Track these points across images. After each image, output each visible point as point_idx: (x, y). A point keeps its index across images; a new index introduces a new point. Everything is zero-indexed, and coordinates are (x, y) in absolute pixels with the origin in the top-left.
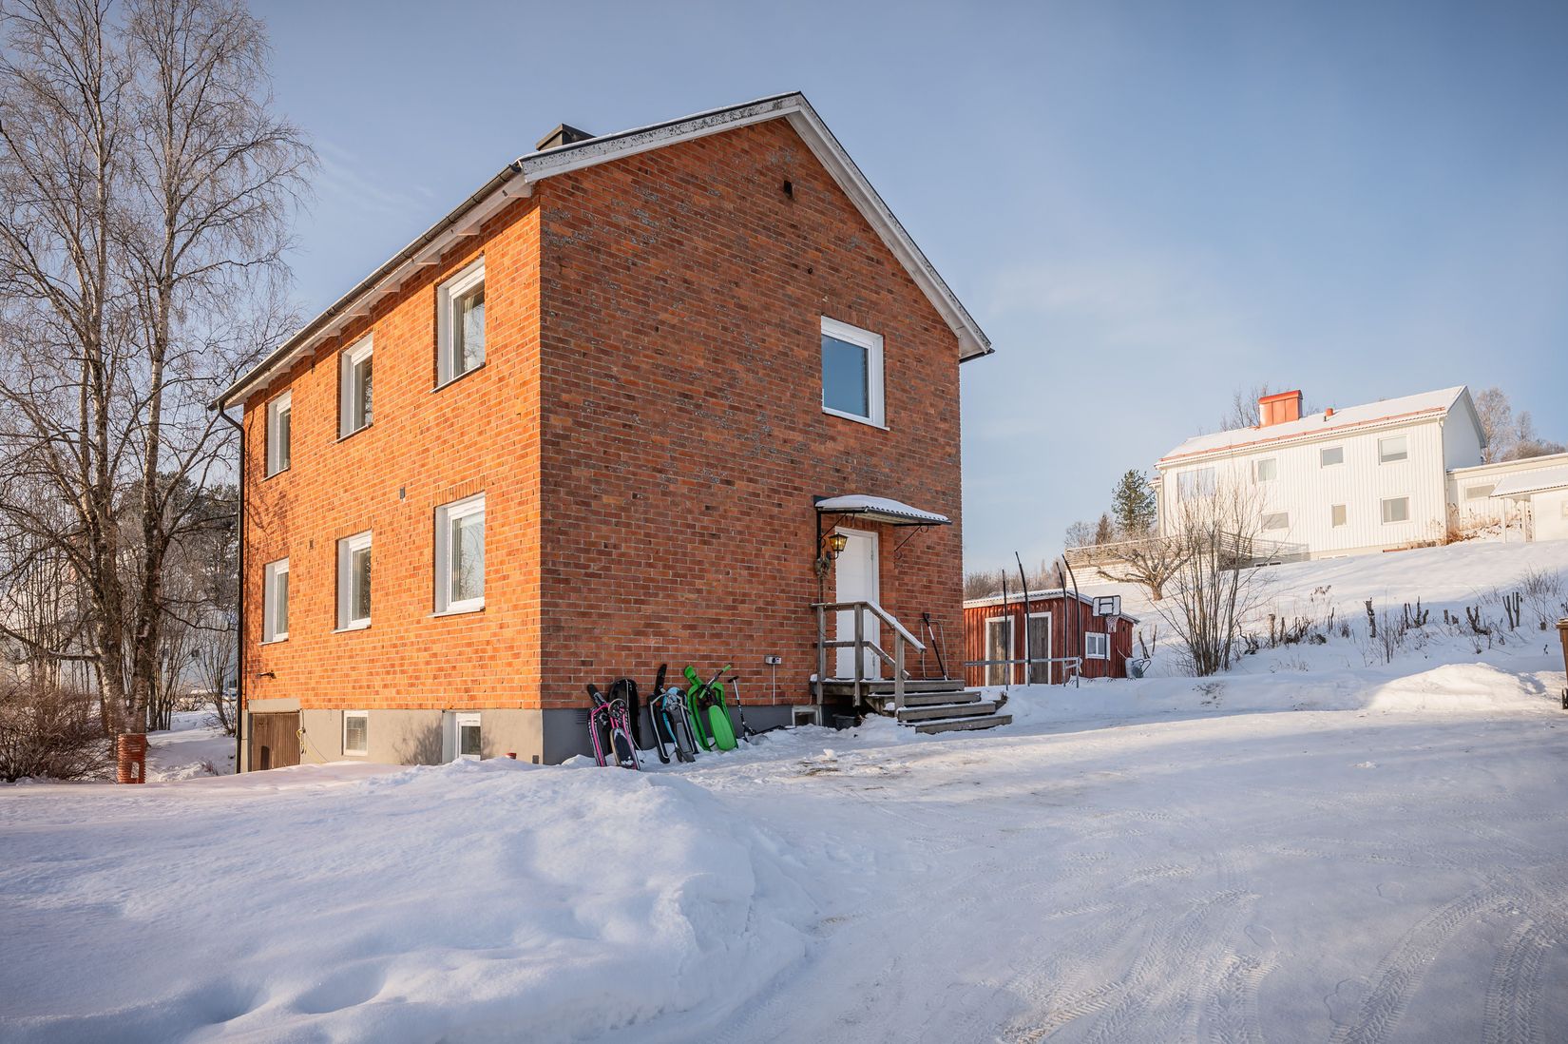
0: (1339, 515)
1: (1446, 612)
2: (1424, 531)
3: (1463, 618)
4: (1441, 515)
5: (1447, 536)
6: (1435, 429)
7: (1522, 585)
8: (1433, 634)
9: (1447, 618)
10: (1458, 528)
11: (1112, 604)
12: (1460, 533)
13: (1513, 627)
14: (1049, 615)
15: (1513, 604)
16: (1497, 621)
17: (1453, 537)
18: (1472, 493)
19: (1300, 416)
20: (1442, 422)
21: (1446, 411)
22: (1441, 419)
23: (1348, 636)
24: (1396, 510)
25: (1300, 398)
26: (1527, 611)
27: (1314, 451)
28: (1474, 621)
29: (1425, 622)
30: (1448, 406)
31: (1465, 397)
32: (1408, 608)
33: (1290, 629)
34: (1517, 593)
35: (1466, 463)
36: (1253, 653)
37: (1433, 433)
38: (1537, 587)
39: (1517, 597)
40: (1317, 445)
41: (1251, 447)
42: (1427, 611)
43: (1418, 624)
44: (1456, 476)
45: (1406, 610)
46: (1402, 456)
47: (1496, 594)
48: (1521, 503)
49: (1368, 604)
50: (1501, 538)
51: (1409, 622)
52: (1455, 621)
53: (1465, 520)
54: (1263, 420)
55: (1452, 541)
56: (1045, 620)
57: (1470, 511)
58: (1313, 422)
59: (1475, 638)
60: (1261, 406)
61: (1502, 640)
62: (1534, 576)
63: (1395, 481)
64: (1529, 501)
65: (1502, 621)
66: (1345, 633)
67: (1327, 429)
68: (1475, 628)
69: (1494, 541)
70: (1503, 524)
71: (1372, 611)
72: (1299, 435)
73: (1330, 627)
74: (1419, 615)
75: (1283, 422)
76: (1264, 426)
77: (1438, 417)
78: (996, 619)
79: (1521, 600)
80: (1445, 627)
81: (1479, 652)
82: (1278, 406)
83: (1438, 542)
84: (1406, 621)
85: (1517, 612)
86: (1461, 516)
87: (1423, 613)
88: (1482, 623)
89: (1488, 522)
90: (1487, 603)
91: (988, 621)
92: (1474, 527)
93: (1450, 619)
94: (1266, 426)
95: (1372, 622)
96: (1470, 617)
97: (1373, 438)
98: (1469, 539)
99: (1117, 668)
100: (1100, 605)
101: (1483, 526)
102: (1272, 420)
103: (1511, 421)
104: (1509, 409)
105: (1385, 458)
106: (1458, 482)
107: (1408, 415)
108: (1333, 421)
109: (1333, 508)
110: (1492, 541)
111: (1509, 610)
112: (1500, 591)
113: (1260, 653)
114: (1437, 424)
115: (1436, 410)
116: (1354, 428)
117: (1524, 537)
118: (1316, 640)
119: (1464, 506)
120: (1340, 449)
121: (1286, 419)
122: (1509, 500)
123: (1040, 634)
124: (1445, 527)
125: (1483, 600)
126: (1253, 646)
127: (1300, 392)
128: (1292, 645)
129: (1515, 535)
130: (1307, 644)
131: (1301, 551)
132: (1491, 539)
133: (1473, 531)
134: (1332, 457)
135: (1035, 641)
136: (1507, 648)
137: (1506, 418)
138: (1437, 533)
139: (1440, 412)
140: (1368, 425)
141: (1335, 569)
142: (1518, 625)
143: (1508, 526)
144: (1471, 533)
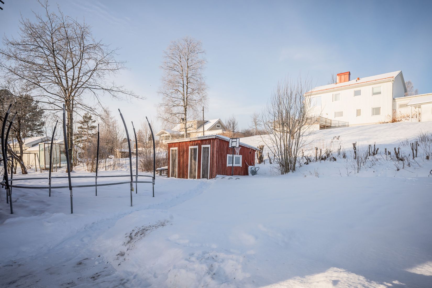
0: (358, 113)
1: (386, 149)
2: (385, 119)
3: (393, 153)
4: (391, 114)
5: (392, 120)
6: (390, 84)
7: (418, 138)
8: (379, 159)
9: (386, 152)
10: (396, 118)
11: (236, 142)
12: (396, 119)
13: (414, 157)
14: (209, 146)
15: (415, 147)
16: (407, 155)
17: (394, 121)
18: (401, 106)
19: (349, 80)
20: (393, 82)
21: (394, 78)
22: (393, 81)
23: (345, 158)
24: (377, 111)
25: (350, 74)
26: (421, 150)
27: (352, 91)
28: (397, 154)
29: (377, 153)
30: (395, 76)
31: (401, 75)
32: (370, 147)
33: (324, 154)
34: (417, 142)
35: (400, 96)
36: (307, 164)
37: (389, 85)
38: (424, 139)
39: (417, 144)
40: (353, 89)
41: (333, 90)
42: (378, 149)
43: (374, 154)
44: (396, 100)
45: (369, 148)
46: (380, 93)
47: (407, 142)
48: (417, 108)
49: (354, 145)
50: (410, 121)
51: (370, 153)
52: (389, 153)
53: (398, 115)
54: (338, 81)
55: (393, 122)
56: (208, 148)
57: (401, 112)
58: (353, 82)
59: (397, 163)
60: (338, 77)
61: (409, 165)
62: (423, 134)
63: (376, 101)
64: (420, 108)
65: (409, 155)
66: (344, 157)
67: (357, 84)
68: (397, 157)
69: (407, 122)
70: (411, 117)
71: (355, 148)
72: (348, 85)
73: (339, 154)
74: (374, 150)
75: (344, 82)
76: (338, 83)
77: (392, 80)
78: (192, 147)
79: (419, 145)
80: (384, 156)
81: (398, 170)
82: (343, 77)
83: (389, 122)
84: (369, 152)
85: (416, 150)
86: (397, 114)
87: (376, 150)
88: (400, 155)
89: (406, 116)
90: (404, 145)
91: (190, 147)
92: (401, 117)
93: (387, 153)
94: (339, 83)
95: (355, 152)
96: (396, 152)
97: (371, 87)
98: (399, 121)
99: (244, 171)
100: (232, 142)
101: (404, 117)
102: (341, 81)
103: (413, 91)
104: (413, 87)
105: (374, 94)
106: (397, 102)
107: (382, 79)
108: (359, 81)
109: (357, 110)
110: (406, 122)
111: (413, 149)
112: (409, 140)
113: (310, 164)
114: (391, 82)
115: (391, 77)
116: (365, 83)
117: (417, 120)
118: (332, 159)
119: (398, 110)
120: (360, 91)
121: (345, 81)
122: (412, 107)
123: (206, 154)
124: (392, 117)
125: (402, 144)
126: (309, 160)
127: (349, 72)
128: (323, 161)
129: (415, 120)
130: (329, 161)
131: (347, 124)
132: (406, 121)
133: (400, 119)
134: (357, 93)
135: (205, 158)
136: (411, 169)
137: (412, 90)
138: (389, 120)
139: (392, 78)
140: (369, 83)
141: (352, 130)
142: (416, 156)
143: (412, 117)
144: (400, 120)
